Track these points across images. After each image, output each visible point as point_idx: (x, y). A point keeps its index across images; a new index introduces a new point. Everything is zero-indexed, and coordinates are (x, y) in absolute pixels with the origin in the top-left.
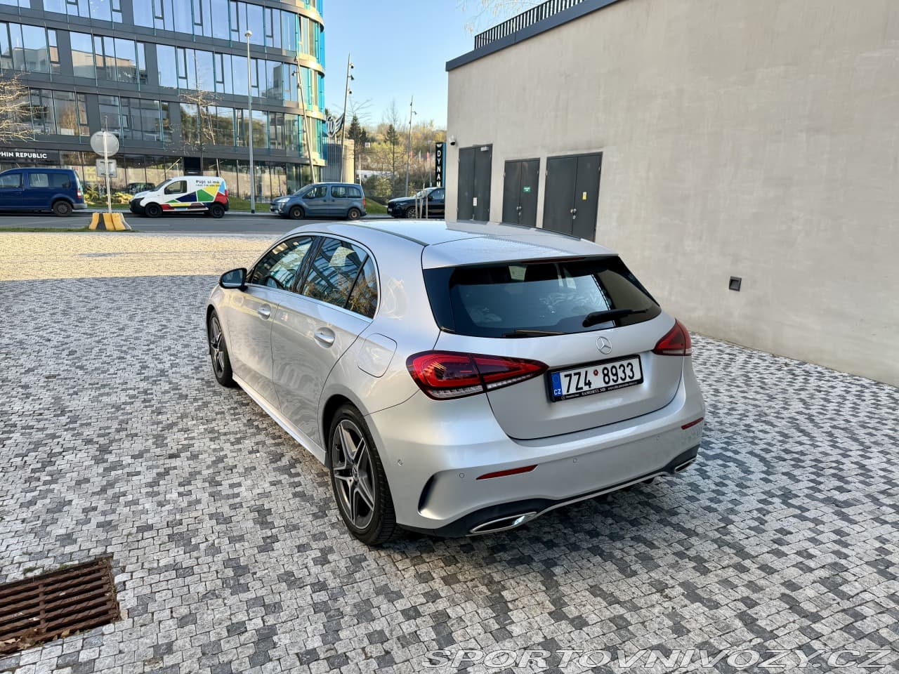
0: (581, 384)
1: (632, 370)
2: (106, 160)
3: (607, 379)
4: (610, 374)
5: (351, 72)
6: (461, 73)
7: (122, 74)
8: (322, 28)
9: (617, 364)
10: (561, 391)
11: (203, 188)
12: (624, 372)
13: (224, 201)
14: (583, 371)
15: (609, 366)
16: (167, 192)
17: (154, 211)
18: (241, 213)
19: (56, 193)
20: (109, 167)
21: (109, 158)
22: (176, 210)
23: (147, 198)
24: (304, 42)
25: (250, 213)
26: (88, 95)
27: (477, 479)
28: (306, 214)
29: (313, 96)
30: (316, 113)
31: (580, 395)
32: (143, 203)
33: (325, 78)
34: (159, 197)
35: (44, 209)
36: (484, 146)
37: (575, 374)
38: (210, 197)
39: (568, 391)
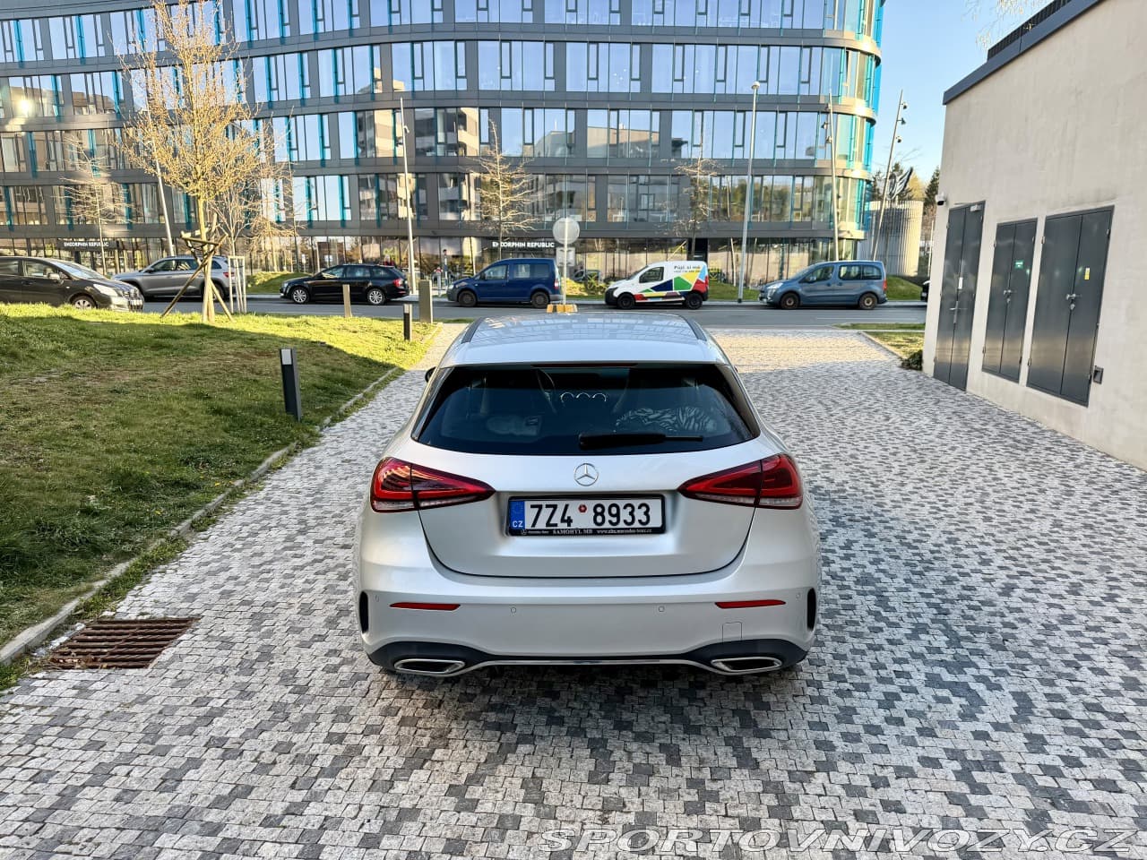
0: (556, 519)
1: (646, 513)
2: (566, 249)
3: (599, 519)
4: (606, 514)
5: (903, 115)
6: (959, 104)
7: (634, 149)
8: (878, 61)
9: (621, 503)
10: (523, 524)
11: (682, 275)
12: (631, 514)
13: (703, 290)
14: (561, 504)
15: (606, 503)
16: (643, 280)
17: (627, 302)
18: (725, 303)
19: (534, 284)
20: (568, 256)
21: (570, 246)
22: (649, 301)
23: (620, 288)
24: (850, 83)
25: (736, 303)
26: (599, 177)
27: (392, 606)
28: (802, 302)
29: (857, 150)
30: (857, 171)
31: (550, 533)
32: (616, 294)
33: (876, 126)
34: (633, 287)
35: (525, 300)
36: (974, 204)
37: (548, 506)
38: (688, 284)
39: (534, 525)
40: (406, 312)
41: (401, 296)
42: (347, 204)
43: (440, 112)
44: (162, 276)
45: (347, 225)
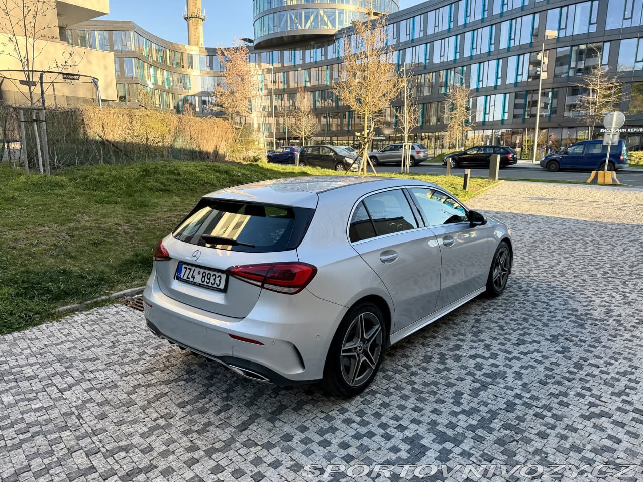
0: (190, 276)
1: (220, 281)
2: (612, 133)
3: (203, 279)
4: (206, 277)
9: (212, 273)
12: (214, 279)
19: (604, 157)
20: (613, 138)
31: (187, 282)
39: (183, 276)
40: (466, 173)
41: (511, 164)
42: (506, 110)
43: (575, 48)
44: (388, 153)
45: (505, 122)
